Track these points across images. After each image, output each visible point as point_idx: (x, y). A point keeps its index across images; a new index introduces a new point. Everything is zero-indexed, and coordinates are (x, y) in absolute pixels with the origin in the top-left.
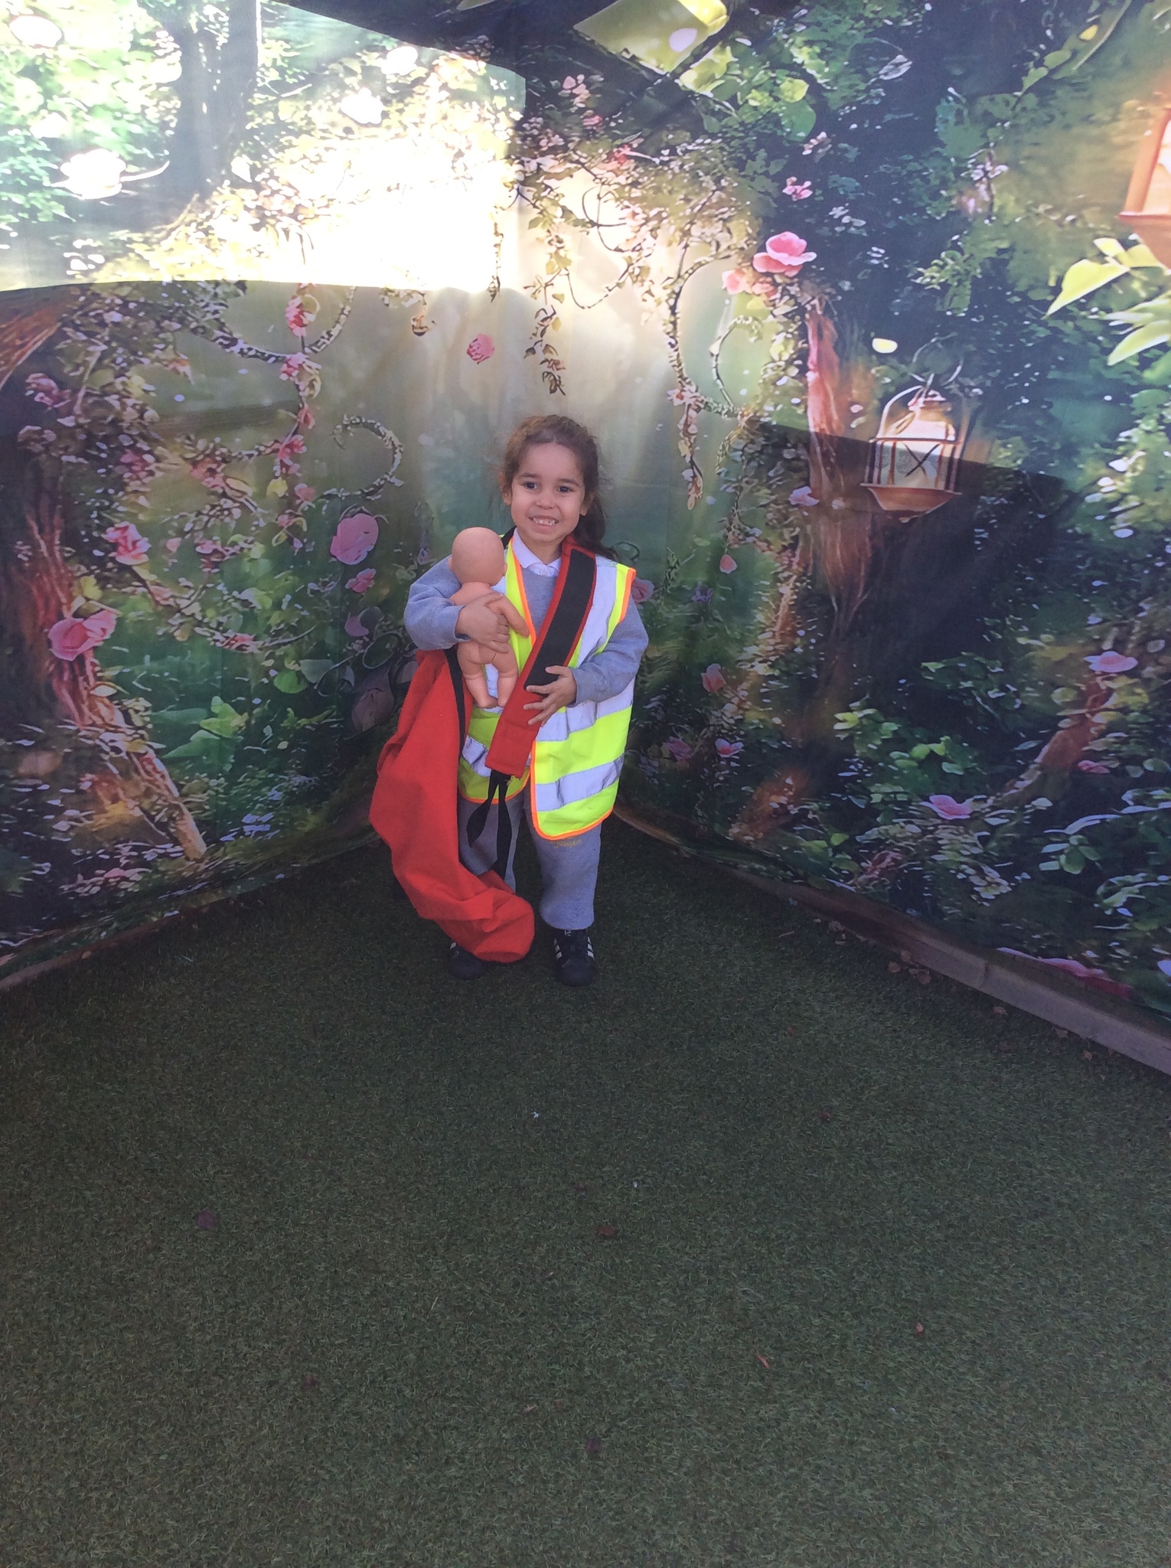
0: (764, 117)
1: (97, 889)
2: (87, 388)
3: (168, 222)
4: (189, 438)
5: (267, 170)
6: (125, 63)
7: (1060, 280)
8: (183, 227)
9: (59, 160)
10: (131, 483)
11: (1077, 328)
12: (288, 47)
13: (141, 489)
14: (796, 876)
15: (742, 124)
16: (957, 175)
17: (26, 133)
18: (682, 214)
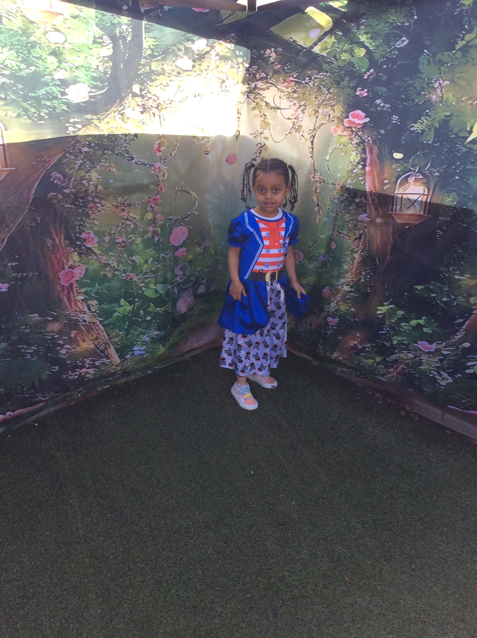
0: (348, 63)
1: (77, 377)
2: (75, 178)
3: (107, 111)
4: (115, 197)
5: (146, 90)
6: (90, 49)
7: (472, 128)
8: (113, 113)
9: (64, 87)
10: (92, 215)
12: (155, 40)
13: (96, 217)
14: (361, 374)
15: (339, 66)
16: (428, 85)
17: (52, 77)
18: (314, 104)
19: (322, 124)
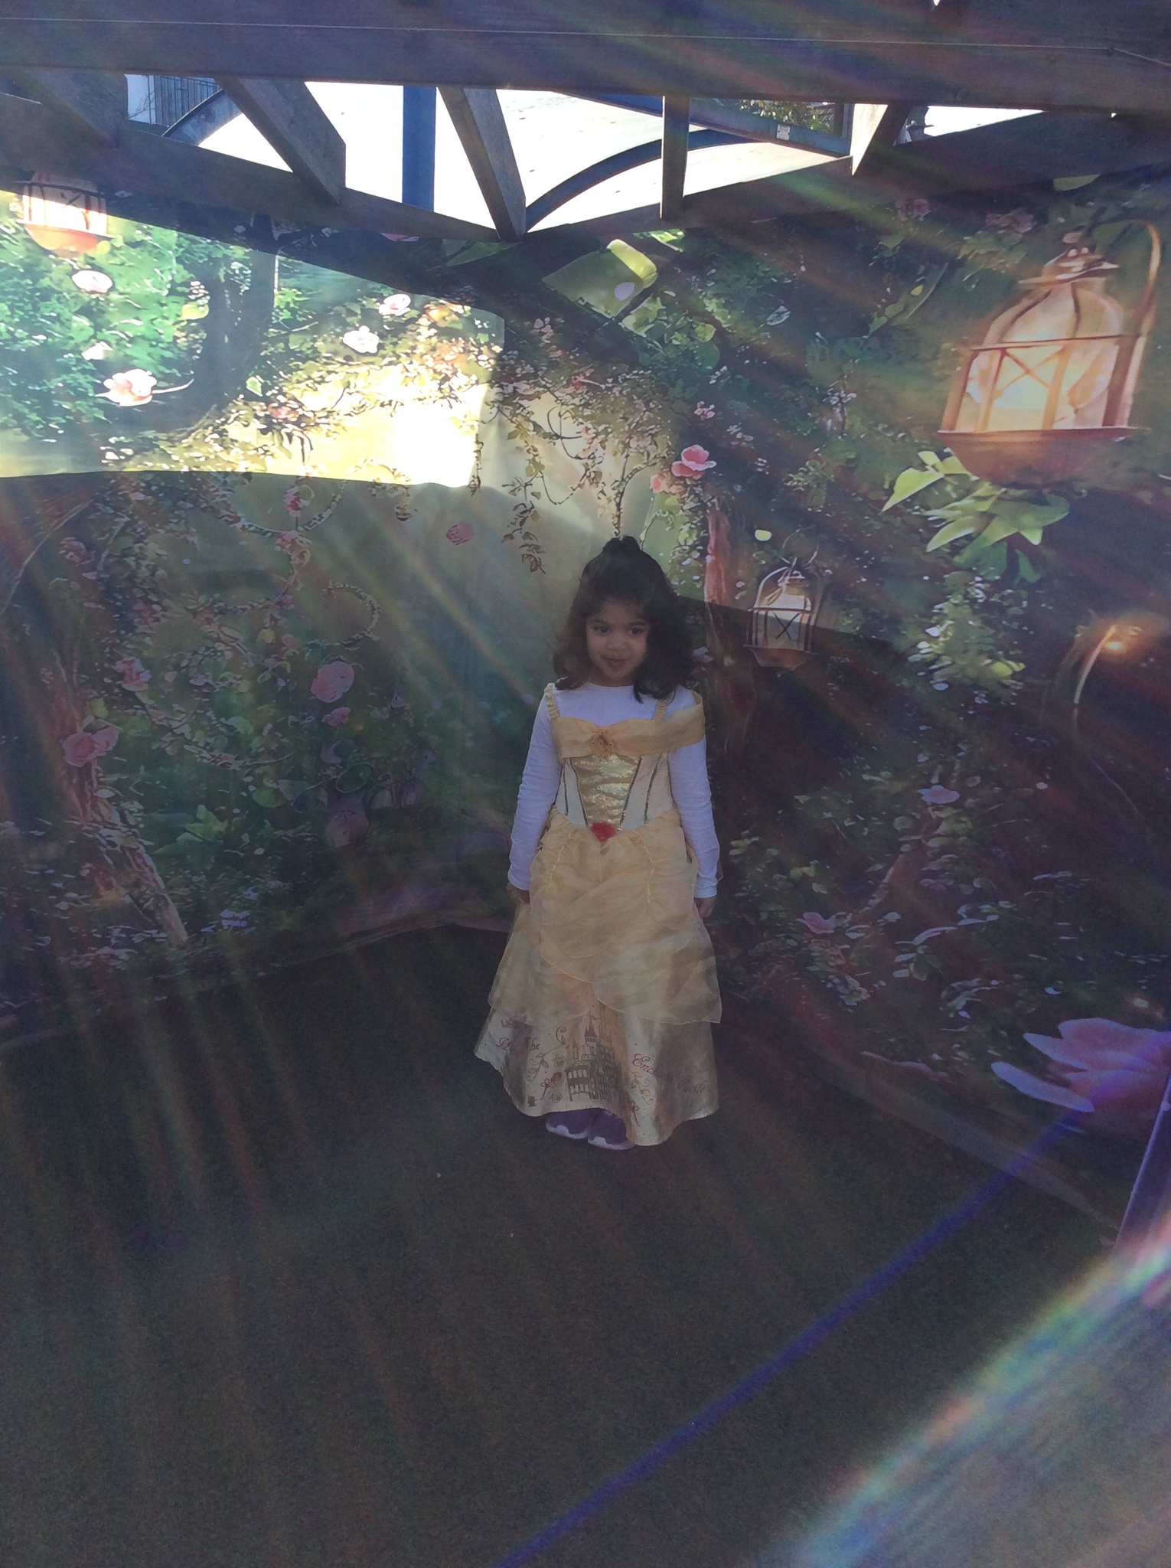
0: (683, 353)
1: (89, 963)
2: (110, 550)
3: (188, 425)
5: (277, 388)
6: (162, 305)
7: (892, 485)
9: (102, 376)
10: (140, 627)
11: (904, 522)
12: (300, 293)
13: (150, 632)
15: (667, 359)
16: (820, 401)
17: (78, 356)
18: (622, 430)
19: (637, 470)
